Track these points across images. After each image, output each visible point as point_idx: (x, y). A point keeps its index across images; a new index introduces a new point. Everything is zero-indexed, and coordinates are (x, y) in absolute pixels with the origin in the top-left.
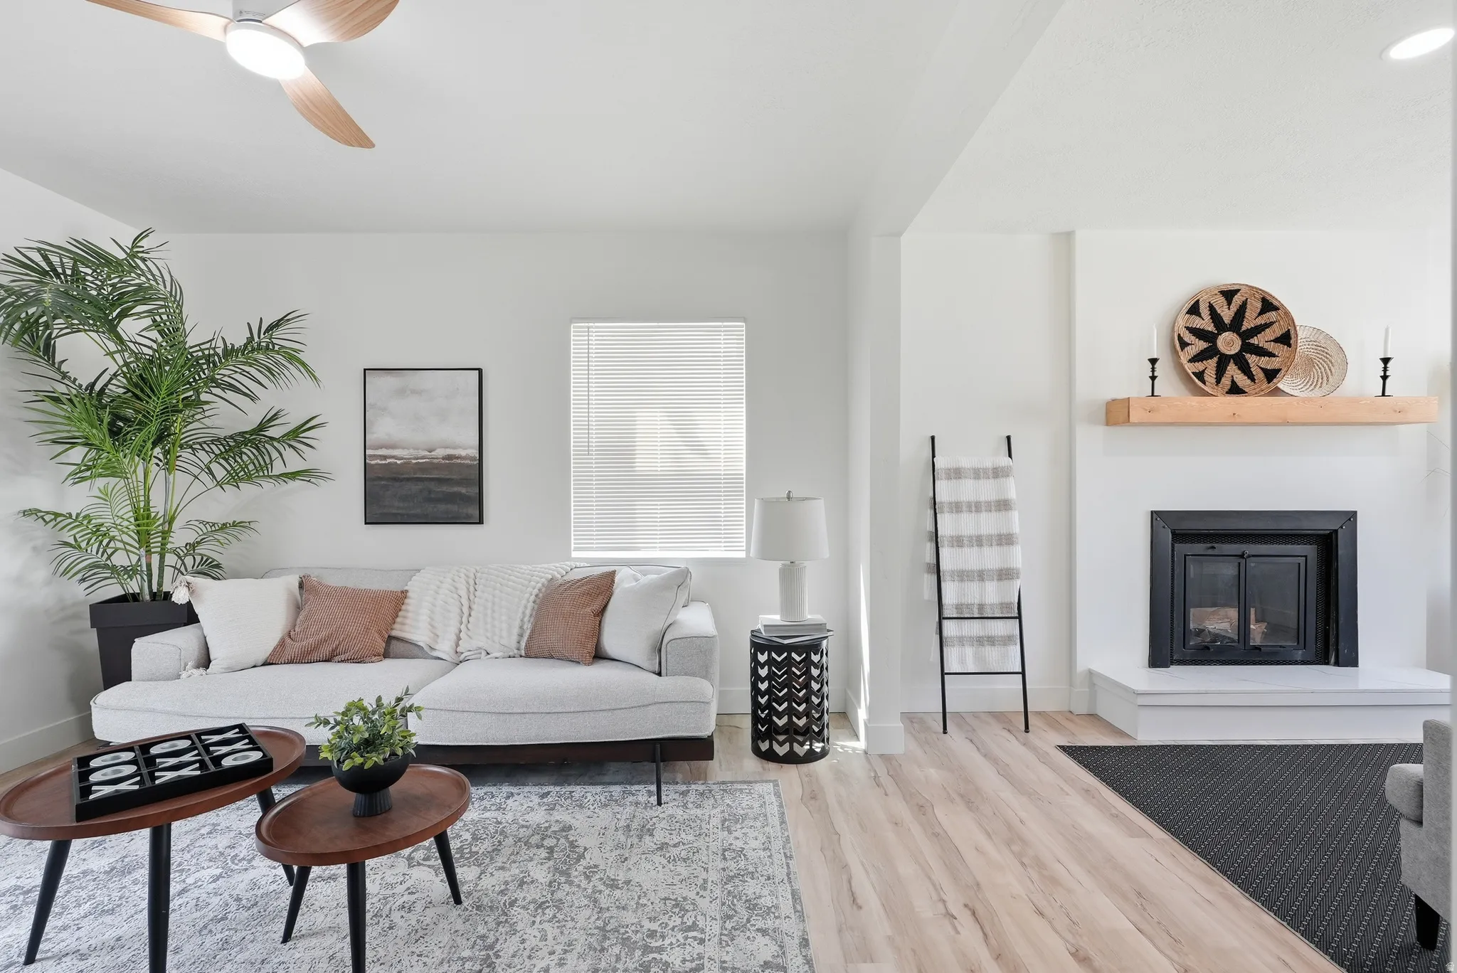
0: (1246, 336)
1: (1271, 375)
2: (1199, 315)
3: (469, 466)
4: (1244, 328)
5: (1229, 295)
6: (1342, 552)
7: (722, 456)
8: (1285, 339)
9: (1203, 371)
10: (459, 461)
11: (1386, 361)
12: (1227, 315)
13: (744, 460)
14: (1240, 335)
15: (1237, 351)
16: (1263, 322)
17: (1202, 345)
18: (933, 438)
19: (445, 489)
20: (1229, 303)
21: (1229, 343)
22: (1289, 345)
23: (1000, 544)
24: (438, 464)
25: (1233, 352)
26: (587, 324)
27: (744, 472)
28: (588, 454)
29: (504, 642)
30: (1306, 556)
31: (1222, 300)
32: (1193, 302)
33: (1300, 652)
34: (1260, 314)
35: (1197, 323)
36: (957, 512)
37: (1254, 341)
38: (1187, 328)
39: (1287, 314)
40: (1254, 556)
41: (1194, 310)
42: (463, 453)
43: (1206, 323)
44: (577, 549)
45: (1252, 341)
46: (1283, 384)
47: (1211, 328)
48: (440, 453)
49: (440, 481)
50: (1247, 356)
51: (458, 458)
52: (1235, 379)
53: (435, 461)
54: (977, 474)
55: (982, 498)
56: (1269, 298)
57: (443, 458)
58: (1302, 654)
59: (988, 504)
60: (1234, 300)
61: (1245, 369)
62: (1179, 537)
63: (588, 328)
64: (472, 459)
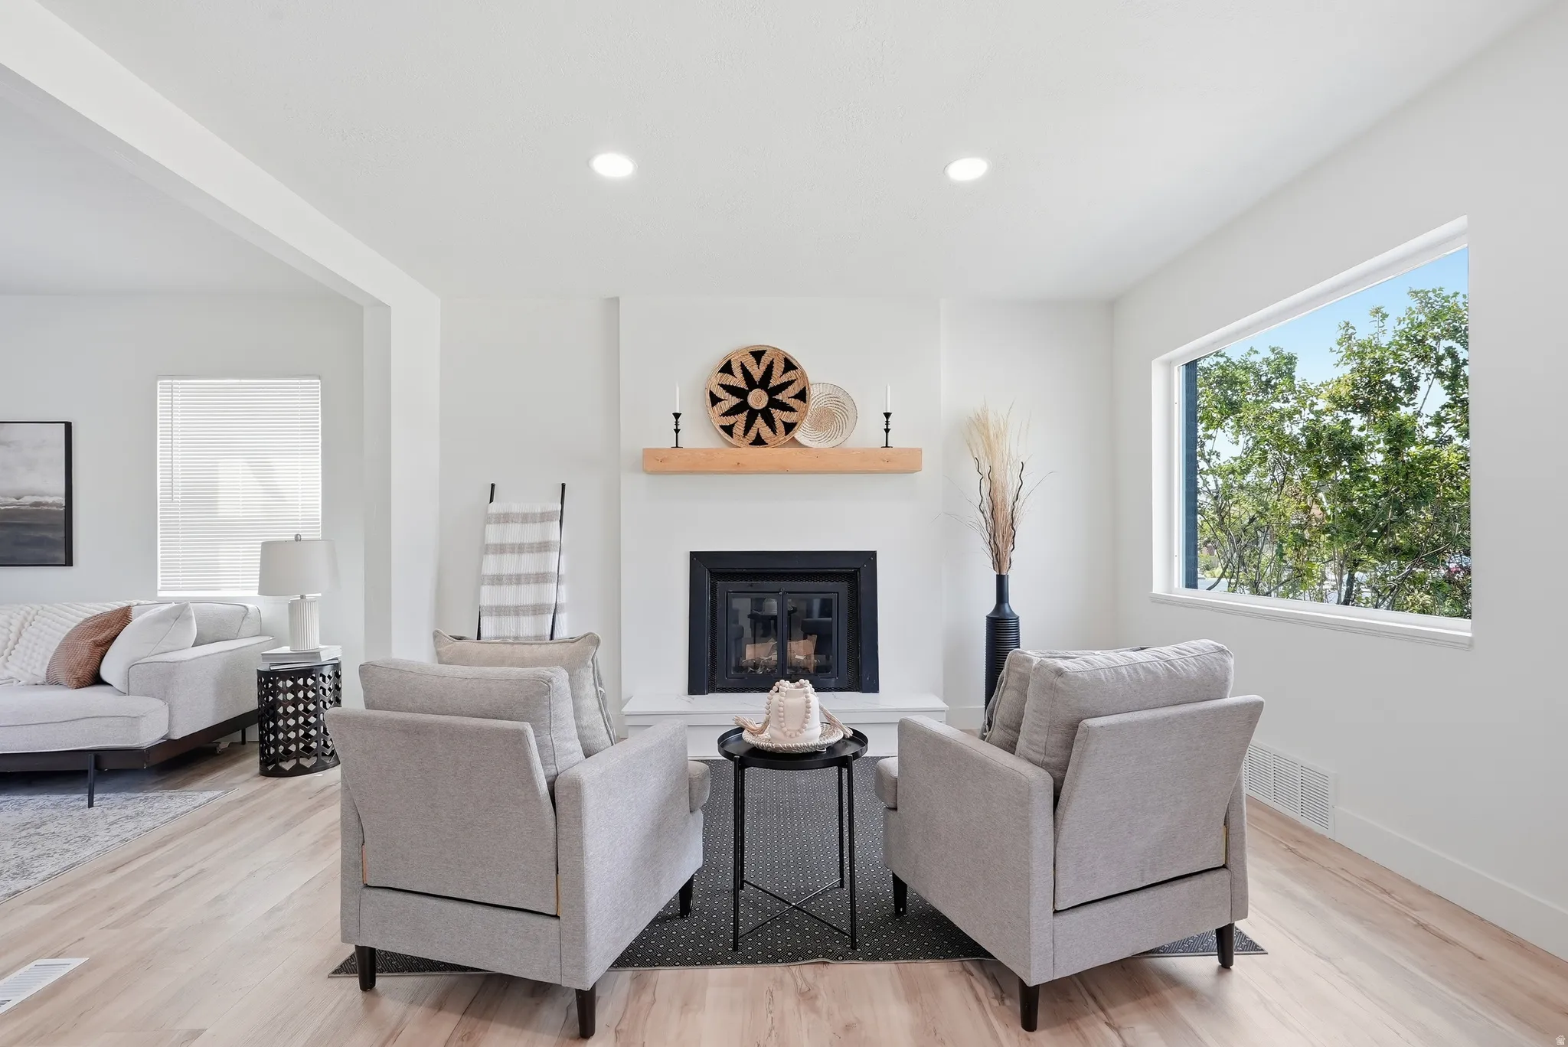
0: (772, 392)
1: (789, 427)
2: (731, 373)
3: (56, 513)
4: (771, 385)
5: (758, 355)
6: (863, 588)
7: (300, 503)
8: (802, 396)
9: (733, 425)
10: (46, 508)
11: (887, 415)
12: (757, 373)
13: (320, 506)
14: (767, 391)
15: (764, 406)
16: (786, 380)
17: (734, 401)
18: (493, 486)
19: (32, 534)
20: (758, 363)
21: (758, 399)
22: (805, 402)
23: (537, 582)
24: (25, 510)
25: (760, 408)
26: (170, 381)
27: (320, 517)
28: (172, 502)
29: (36, 672)
30: (838, 593)
31: (752, 359)
32: (725, 363)
33: (833, 680)
34: (784, 373)
35: (730, 380)
36: (501, 553)
37: (779, 397)
38: (722, 385)
39: (803, 373)
40: (789, 592)
41: (727, 369)
42: (50, 500)
43: (738, 381)
44: (163, 589)
45: (777, 397)
46: (798, 434)
47: (743, 385)
48: (28, 500)
49: (28, 526)
50: (773, 410)
51: (44, 505)
52: (760, 432)
53: (23, 508)
54: (526, 518)
55: (526, 541)
56: (789, 358)
57: (31, 505)
58: (835, 682)
59: (531, 545)
60: (762, 361)
61: (770, 422)
62: (717, 575)
63: (172, 384)
64: (60, 506)
